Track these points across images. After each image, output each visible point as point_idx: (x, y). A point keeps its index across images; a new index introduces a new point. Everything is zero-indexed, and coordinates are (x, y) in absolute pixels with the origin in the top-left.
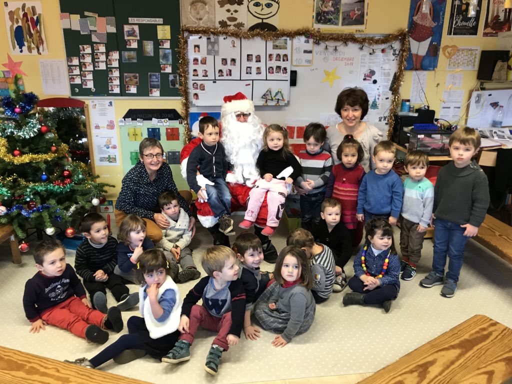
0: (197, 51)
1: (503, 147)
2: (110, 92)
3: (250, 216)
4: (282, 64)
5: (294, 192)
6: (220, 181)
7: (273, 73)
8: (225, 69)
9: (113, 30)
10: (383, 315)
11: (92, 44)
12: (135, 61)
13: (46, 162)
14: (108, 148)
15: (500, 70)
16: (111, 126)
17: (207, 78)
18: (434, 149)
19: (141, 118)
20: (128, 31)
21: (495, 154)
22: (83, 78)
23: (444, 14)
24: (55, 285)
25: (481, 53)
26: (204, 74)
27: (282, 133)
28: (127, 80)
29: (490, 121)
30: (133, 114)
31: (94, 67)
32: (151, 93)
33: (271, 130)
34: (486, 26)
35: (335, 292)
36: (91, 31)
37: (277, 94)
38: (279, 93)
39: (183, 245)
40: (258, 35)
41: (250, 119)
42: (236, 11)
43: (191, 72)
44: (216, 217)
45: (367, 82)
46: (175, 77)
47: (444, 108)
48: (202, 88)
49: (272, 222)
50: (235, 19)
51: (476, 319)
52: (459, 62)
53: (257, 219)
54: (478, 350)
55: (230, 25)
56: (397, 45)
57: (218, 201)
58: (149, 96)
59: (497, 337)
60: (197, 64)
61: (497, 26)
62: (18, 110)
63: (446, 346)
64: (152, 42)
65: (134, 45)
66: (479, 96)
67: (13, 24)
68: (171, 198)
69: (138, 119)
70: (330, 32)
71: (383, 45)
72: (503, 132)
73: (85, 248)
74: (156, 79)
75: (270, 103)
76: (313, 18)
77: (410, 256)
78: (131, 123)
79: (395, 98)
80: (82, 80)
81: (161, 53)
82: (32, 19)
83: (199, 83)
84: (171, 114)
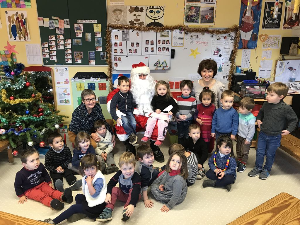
0: (116, 39)
1: (296, 93)
2: (66, 62)
3: (147, 134)
4: (166, 46)
5: (173, 120)
6: (130, 114)
7: (161, 51)
8: (133, 49)
9: (68, 27)
10: (226, 193)
11: (56, 35)
12: (81, 44)
13: (29, 103)
14: (64, 95)
15: (293, 48)
16: (67, 82)
17: (122, 54)
18: (255, 95)
19: (84, 77)
20: (77, 27)
21: (292, 97)
22: (50, 54)
23: (260, 16)
24: (33, 175)
25: (282, 39)
26: (120, 52)
27: (165, 85)
28: (76, 55)
29: (288, 78)
30: (79, 75)
31: (57, 48)
32: (90, 63)
33: (159, 84)
34: (285, 23)
35: (198, 179)
36: (55, 27)
37: (163, 63)
38: (165, 63)
39: (109, 151)
40: (152, 29)
41: (147, 77)
42: (139, 15)
43: (113, 51)
44: (127, 135)
45: (216, 56)
46: (104, 53)
47: (260, 70)
48: (120, 60)
49: (160, 137)
50: (139, 20)
51: (281, 195)
52: (269, 44)
53: (152, 136)
54: (283, 213)
55: (136, 24)
56: (233, 34)
57: (129, 126)
58: (89, 65)
59: (294, 206)
60: (116, 46)
61: (291, 23)
62: (12, 73)
63: (264, 211)
64: (91, 33)
65: (80, 35)
66: (281, 64)
67: (10, 24)
68: (101, 124)
69: (82, 78)
70: (194, 27)
71: (225, 34)
72: (296, 85)
73: (50, 153)
74: (92, 55)
75: (159, 68)
76: (184, 19)
77: (242, 158)
78: (78, 80)
79: (232, 65)
80: (50, 55)
81: (96, 39)
82: (22, 21)
83: (118, 57)
84: (102, 75)
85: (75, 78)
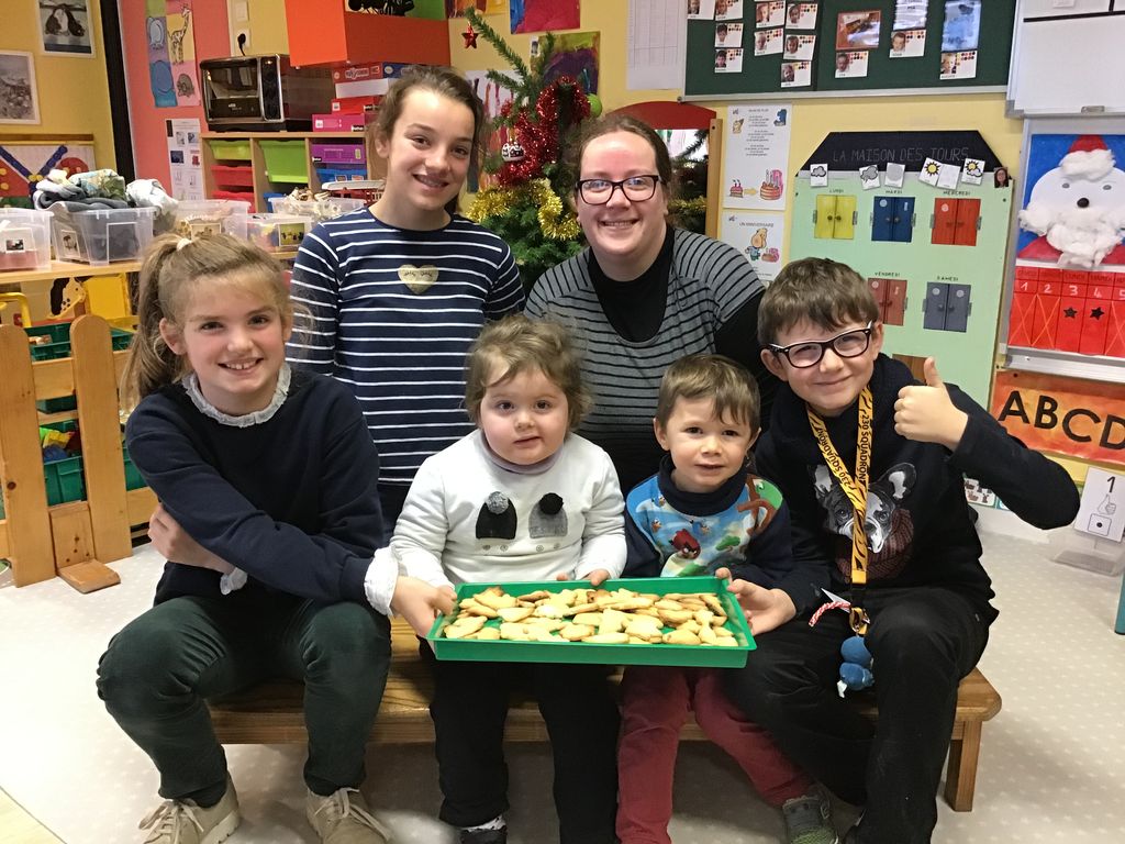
14: (755, 258)
16: (773, 189)
30: (841, 152)
78: (826, 179)
84: (962, 151)
85: (813, 167)
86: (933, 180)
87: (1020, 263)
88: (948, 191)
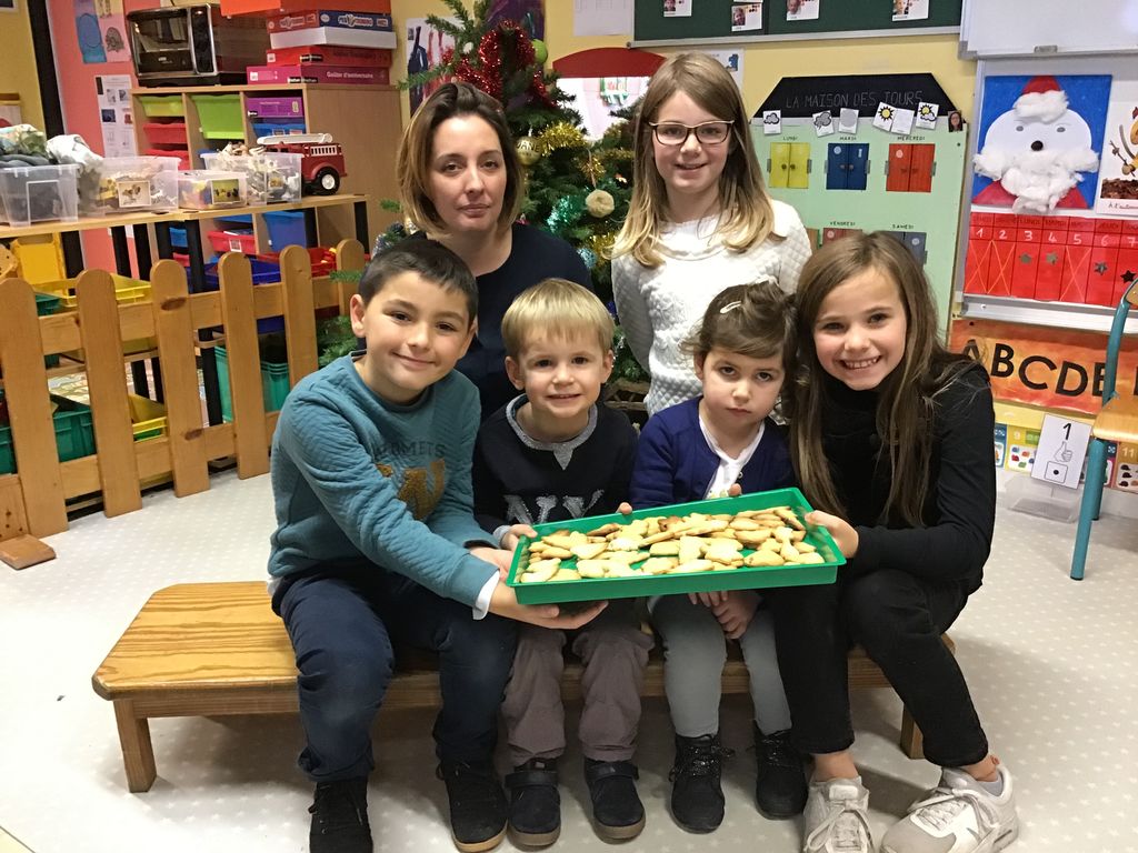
78: (782, 124)
84: (916, 93)
85: (766, 113)
86: (886, 125)
87: (975, 208)
88: (901, 136)
